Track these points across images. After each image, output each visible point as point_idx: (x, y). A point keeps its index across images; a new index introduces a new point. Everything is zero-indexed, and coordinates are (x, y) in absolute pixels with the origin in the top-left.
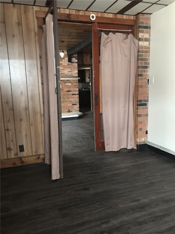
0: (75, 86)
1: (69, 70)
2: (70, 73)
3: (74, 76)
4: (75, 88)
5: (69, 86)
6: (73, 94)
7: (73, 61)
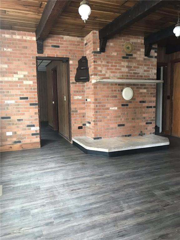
0: (151, 94)
1: (145, 68)
2: (146, 74)
3: (151, 78)
4: (151, 96)
5: (144, 93)
6: (148, 107)
7: (151, 55)
